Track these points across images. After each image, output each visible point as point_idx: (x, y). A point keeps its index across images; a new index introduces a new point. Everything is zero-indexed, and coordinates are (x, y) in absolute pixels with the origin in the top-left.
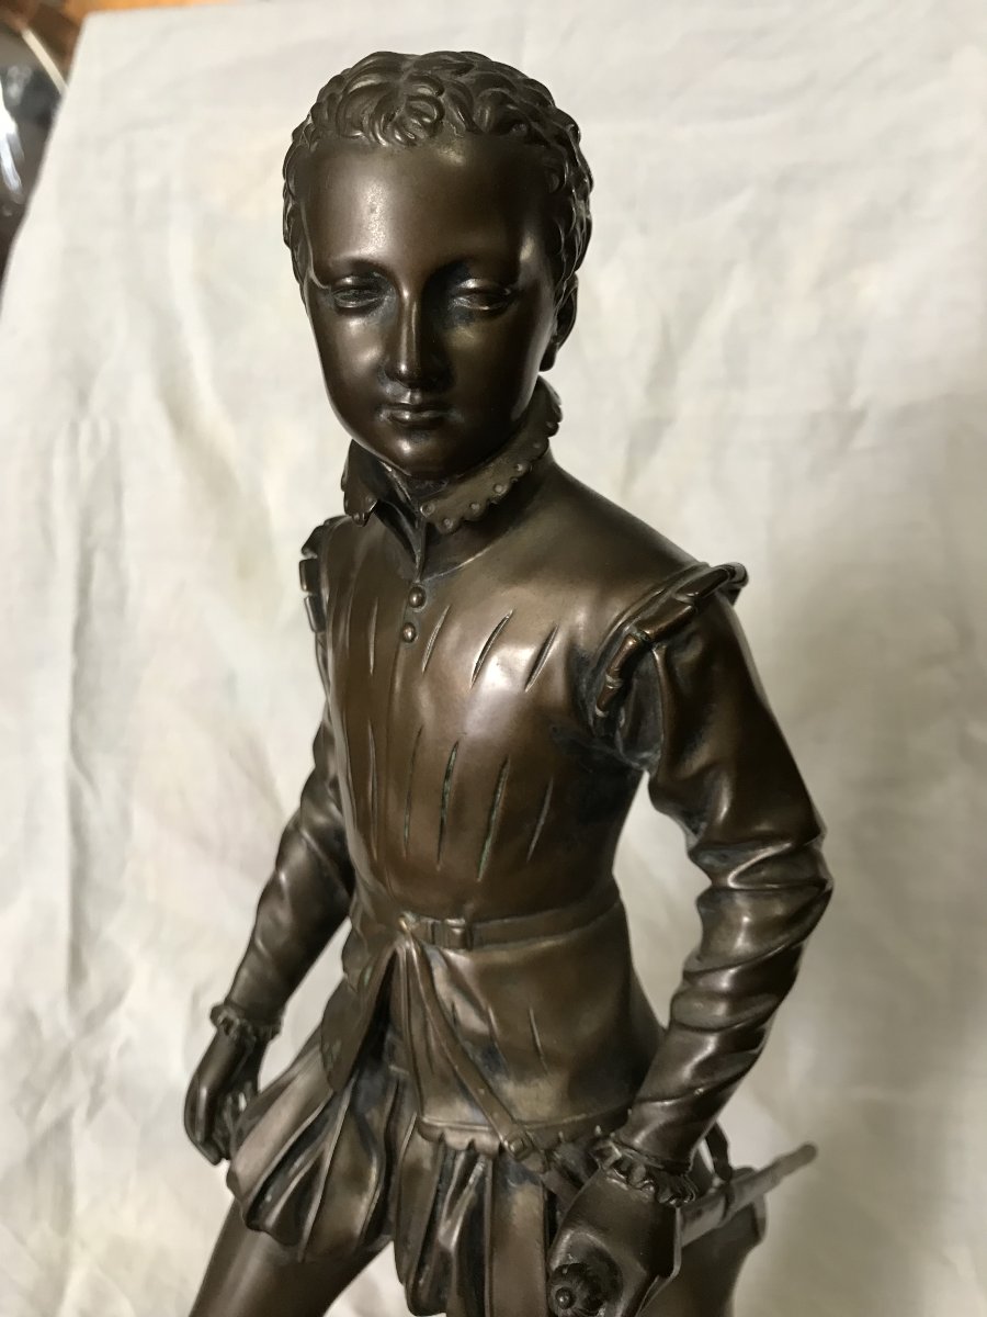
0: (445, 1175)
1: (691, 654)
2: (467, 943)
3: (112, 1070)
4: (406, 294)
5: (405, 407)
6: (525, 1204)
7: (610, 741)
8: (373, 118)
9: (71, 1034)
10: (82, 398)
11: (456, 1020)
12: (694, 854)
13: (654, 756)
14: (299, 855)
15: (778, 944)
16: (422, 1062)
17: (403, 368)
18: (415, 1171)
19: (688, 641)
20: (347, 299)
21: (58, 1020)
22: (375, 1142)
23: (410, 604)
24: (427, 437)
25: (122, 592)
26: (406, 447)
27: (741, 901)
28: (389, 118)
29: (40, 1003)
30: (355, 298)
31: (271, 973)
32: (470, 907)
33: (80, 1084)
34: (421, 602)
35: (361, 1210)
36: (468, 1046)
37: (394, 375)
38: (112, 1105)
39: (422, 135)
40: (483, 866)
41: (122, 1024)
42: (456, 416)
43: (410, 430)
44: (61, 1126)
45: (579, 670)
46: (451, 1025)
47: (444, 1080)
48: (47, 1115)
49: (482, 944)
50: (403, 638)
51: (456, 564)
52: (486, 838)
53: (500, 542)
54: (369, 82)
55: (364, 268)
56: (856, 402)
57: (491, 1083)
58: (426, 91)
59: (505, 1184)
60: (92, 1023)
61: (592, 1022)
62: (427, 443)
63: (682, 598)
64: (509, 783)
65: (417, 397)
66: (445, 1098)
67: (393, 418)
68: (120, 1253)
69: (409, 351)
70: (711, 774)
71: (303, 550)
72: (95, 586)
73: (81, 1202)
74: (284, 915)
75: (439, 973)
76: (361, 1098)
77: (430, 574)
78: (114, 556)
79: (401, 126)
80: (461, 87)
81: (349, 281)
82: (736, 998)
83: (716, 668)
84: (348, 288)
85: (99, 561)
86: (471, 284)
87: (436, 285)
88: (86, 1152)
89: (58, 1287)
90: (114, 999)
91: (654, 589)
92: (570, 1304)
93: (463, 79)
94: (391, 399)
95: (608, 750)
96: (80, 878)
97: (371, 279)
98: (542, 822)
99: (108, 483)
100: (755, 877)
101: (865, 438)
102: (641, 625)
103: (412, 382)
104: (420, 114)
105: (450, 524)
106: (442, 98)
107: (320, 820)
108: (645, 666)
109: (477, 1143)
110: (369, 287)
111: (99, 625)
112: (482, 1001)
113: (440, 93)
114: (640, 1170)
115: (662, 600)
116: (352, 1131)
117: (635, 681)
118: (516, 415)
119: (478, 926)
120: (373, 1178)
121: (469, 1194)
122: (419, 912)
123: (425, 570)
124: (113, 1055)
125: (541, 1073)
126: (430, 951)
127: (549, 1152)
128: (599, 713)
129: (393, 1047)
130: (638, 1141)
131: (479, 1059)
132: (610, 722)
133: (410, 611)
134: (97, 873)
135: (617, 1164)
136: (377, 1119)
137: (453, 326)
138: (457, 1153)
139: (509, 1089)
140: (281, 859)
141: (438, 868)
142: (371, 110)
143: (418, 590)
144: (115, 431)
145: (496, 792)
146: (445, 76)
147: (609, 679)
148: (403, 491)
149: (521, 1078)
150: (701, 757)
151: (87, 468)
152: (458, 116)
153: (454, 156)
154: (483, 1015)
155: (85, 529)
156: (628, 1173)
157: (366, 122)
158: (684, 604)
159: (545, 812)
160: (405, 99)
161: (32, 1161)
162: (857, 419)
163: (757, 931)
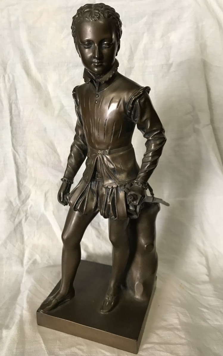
0: (108, 194)
1: (142, 101)
2: (109, 154)
3: (29, 211)
4: (96, 45)
5: (96, 63)
6: (122, 194)
7: (131, 118)
8: (89, 16)
9: (19, 205)
10: (5, 69)
11: (108, 166)
12: (144, 136)
13: (137, 119)
14: (75, 149)
15: (158, 147)
16: (103, 175)
17: (96, 56)
18: (103, 195)
19: (142, 98)
20: (86, 46)
21: (16, 202)
22: (95, 193)
23: (96, 97)
24: (100, 68)
25: (19, 112)
26: (96, 69)
27: (152, 142)
28: (92, 17)
29: (12, 199)
30: (87, 46)
31: (72, 171)
32: (109, 147)
33: (23, 215)
34: (98, 97)
35: (93, 204)
36: (111, 170)
37: (94, 58)
38: (30, 218)
39: (97, 19)
40: (111, 140)
41: (30, 202)
42: (104, 64)
43: (97, 67)
44: (20, 223)
45: (125, 105)
46: (108, 167)
47: (107, 177)
48: (17, 221)
49: (112, 153)
50: (96, 103)
51: (104, 90)
52: (112, 135)
53: (111, 85)
54: (88, 10)
55: (89, 41)
56: (170, 62)
57: (115, 176)
58: (97, 11)
59: (118, 192)
60: (23, 202)
61: (130, 165)
62: (100, 69)
63: (141, 91)
64: (115, 125)
65: (98, 61)
66: (107, 180)
67: (94, 65)
68: (35, 247)
69: (97, 54)
70: (147, 121)
71: (73, 92)
72: (13, 111)
73: (26, 238)
74: (73, 160)
75: (105, 159)
76: (92, 186)
77: (99, 92)
78: (16, 105)
79: (94, 17)
80: (102, 10)
81: (86, 43)
82: (152, 156)
83: (146, 103)
84: (86, 44)
85: (13, 106)
86: (105, 43)
87: (100, 43)
88: (26, 228)
89: (23, 255)
90: (28, 197)
91: (136, 90)
92: (131, 198)
93: (102, 9)
94: (94, 62)
95: (130, 119)
96: (18, 173)
97: (90, 42)
98: (120, 132)
99: (13, 89)
100: (154, 137)
101: (172, 69)
102: (135, 96)
103: (98, 59)
104: (96, 15)
105: (103, 82)
106: (100, 13)
107: (78, 143)
108: (136, 103)
109: (113, 186)
110: (90, 44)
111: (15, 120)
112: (112, 163)
113: (99, 12)
114: (139, 183)
115: (138, 92)
116: (91, 192)
117: (134, 106)
118: (112, 64)
119: (111, 151)
120: (95, 199)
121: (112, 195)
122: (101, 150)
123: (98, 91)
124: (29, 208)
125: (123, 173)
126: (103, 156)
127: (125, 186)
128: (129, 112)
129: (97, 175)
130: (139, 180)
131: (112, 172)
132: (130, 113)
133: (96, 98)
134: (21, 171)
135: (136, 183)
136: (94, 188)
137: (103, 49)
138: (110, 188)
139: (118, 176)
140: (71, 151)
141: (104, 141)
142: (89, 15)
143: (97, 95)
144: (13, 77)
145: (113, 127)
146: (99, 9)
147: (130, 105)
148: (94, 78)
149: (120, 175)
150: (145, 118)
151: (8, 85)
152: (102, 15)
153: (101, 22)
154: (113, 165)
155: (9, 98)
156: (138, 183)
157: (88, 17)
158: (141, 92)
159: (121, 130)
160: (94, 13)
161: (15, 230)
162: (171, 65)
163: (155, 146)
